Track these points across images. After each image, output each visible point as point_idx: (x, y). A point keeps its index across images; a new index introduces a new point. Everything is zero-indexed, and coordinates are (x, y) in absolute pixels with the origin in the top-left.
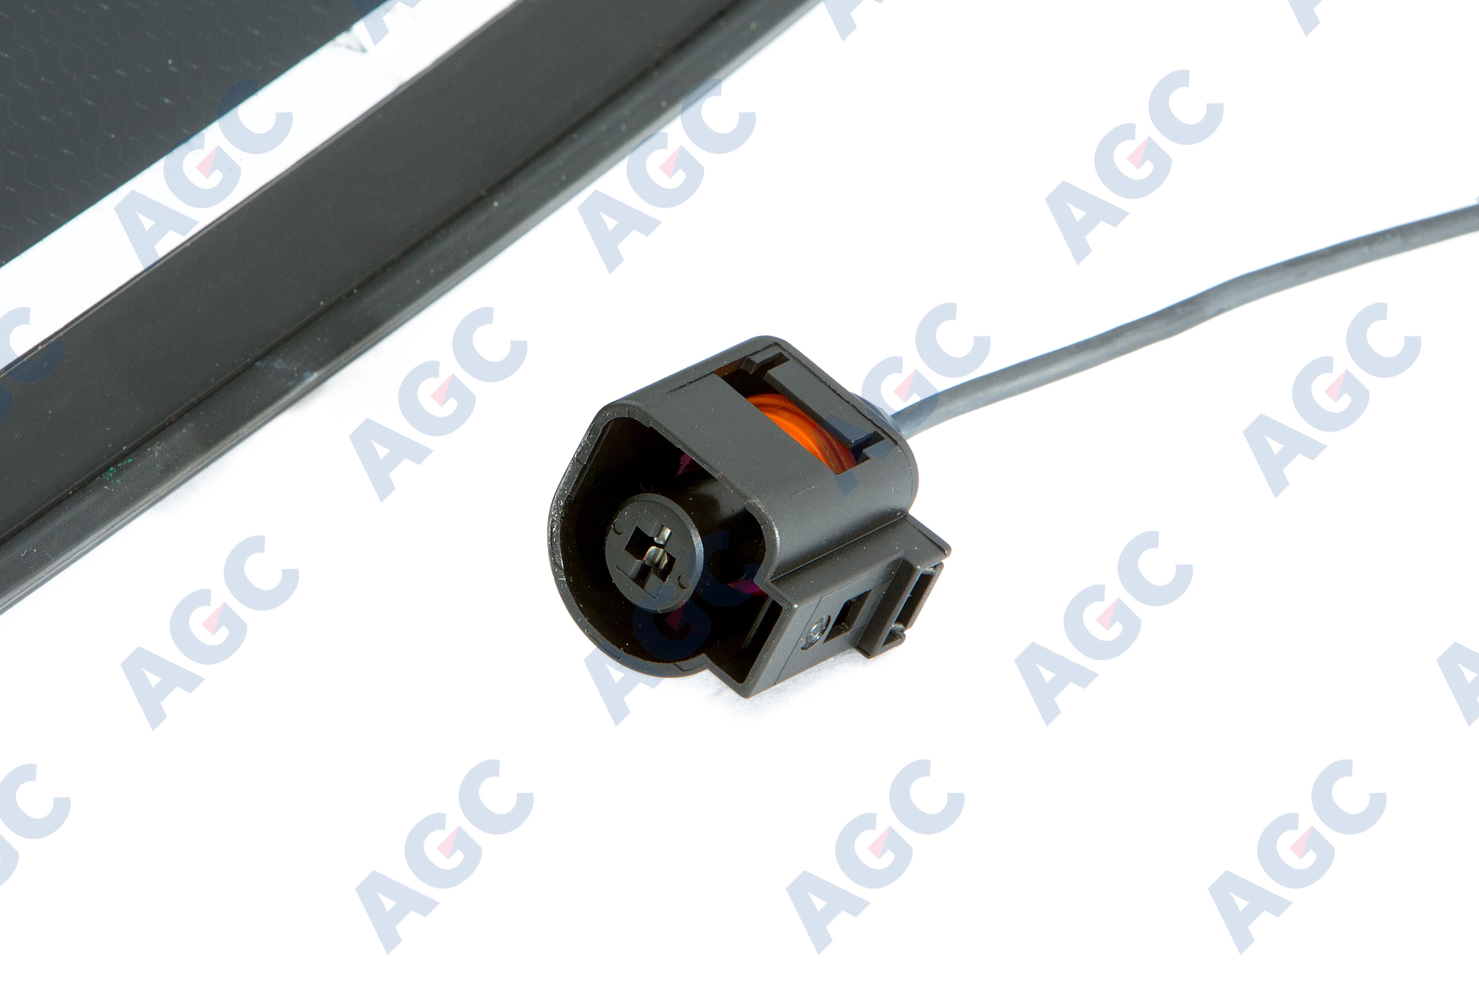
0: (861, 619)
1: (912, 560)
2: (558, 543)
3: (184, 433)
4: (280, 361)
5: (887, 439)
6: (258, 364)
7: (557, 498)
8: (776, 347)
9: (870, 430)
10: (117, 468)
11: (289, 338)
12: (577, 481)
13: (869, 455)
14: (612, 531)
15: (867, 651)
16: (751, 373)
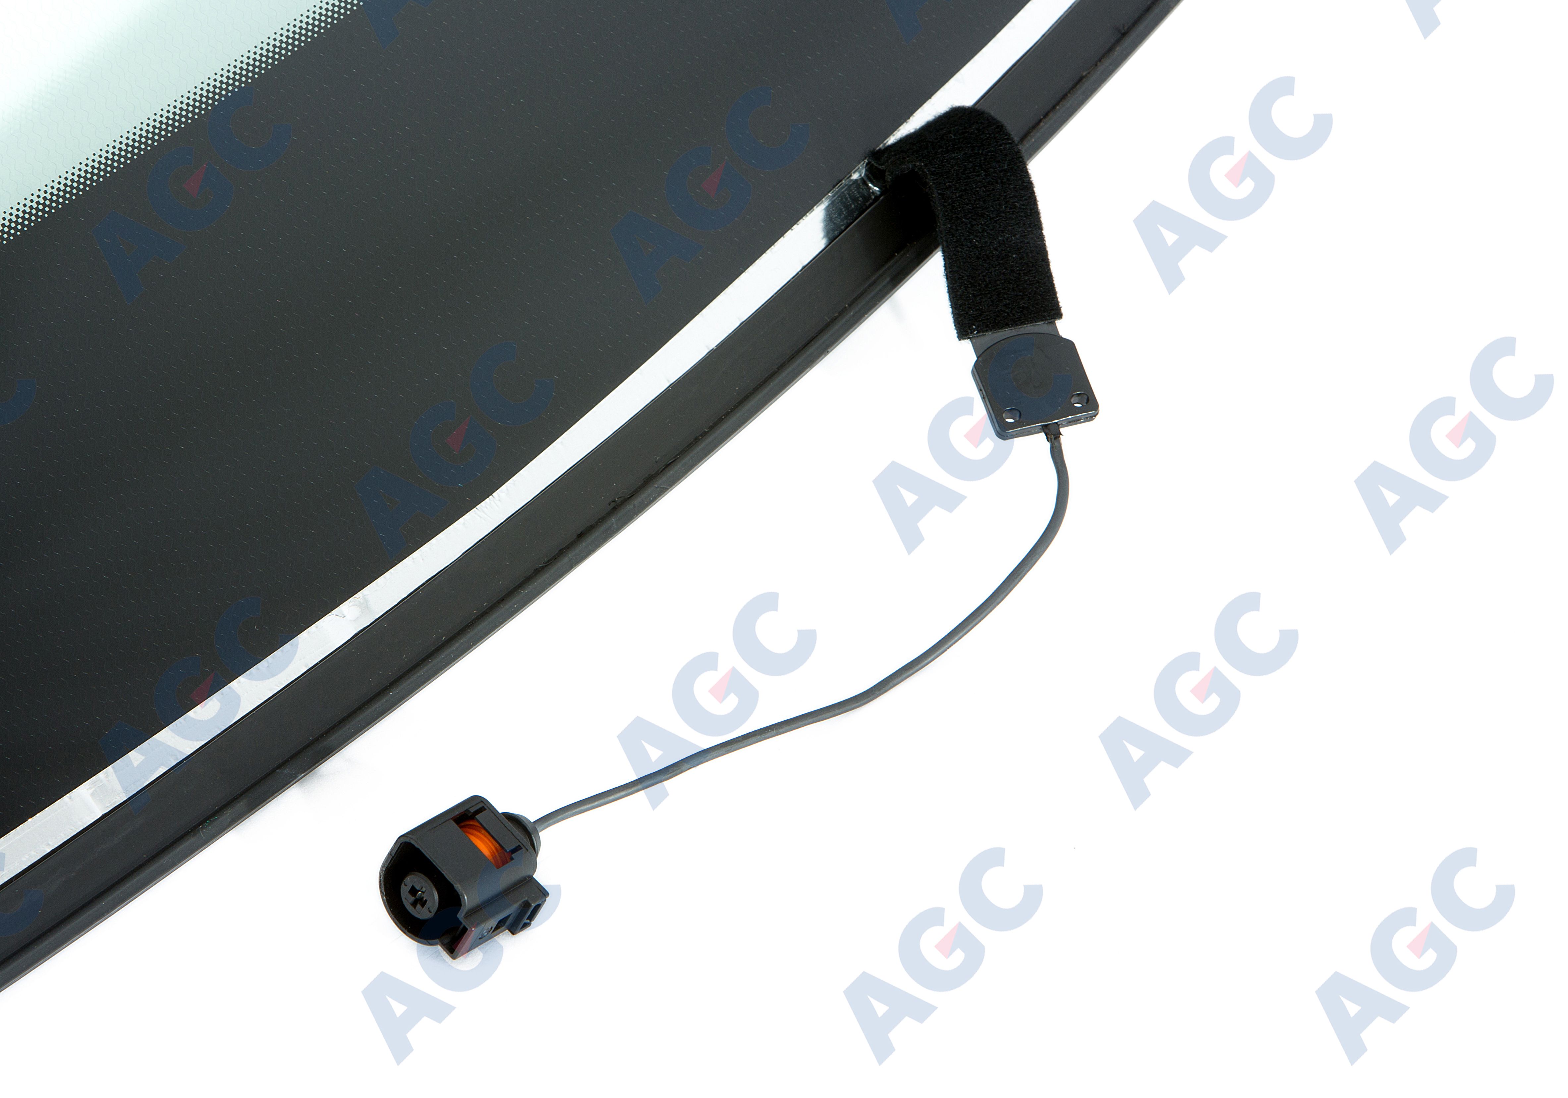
0: (509, 922)
1: (530, 902)
2: (383, 884)
3: (241, 804)
4: (287, 770)
5: (523, 848)
6: (277, 771)
7: (382, 867)
8: (482, 803)
9: (517, 844)
10: (210, 821)
11: (294, 756)
12: (390, 862)
13: (513, 857)
14: (403, 884)
15: (513, 931)
16: (469, 815)
